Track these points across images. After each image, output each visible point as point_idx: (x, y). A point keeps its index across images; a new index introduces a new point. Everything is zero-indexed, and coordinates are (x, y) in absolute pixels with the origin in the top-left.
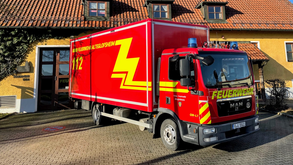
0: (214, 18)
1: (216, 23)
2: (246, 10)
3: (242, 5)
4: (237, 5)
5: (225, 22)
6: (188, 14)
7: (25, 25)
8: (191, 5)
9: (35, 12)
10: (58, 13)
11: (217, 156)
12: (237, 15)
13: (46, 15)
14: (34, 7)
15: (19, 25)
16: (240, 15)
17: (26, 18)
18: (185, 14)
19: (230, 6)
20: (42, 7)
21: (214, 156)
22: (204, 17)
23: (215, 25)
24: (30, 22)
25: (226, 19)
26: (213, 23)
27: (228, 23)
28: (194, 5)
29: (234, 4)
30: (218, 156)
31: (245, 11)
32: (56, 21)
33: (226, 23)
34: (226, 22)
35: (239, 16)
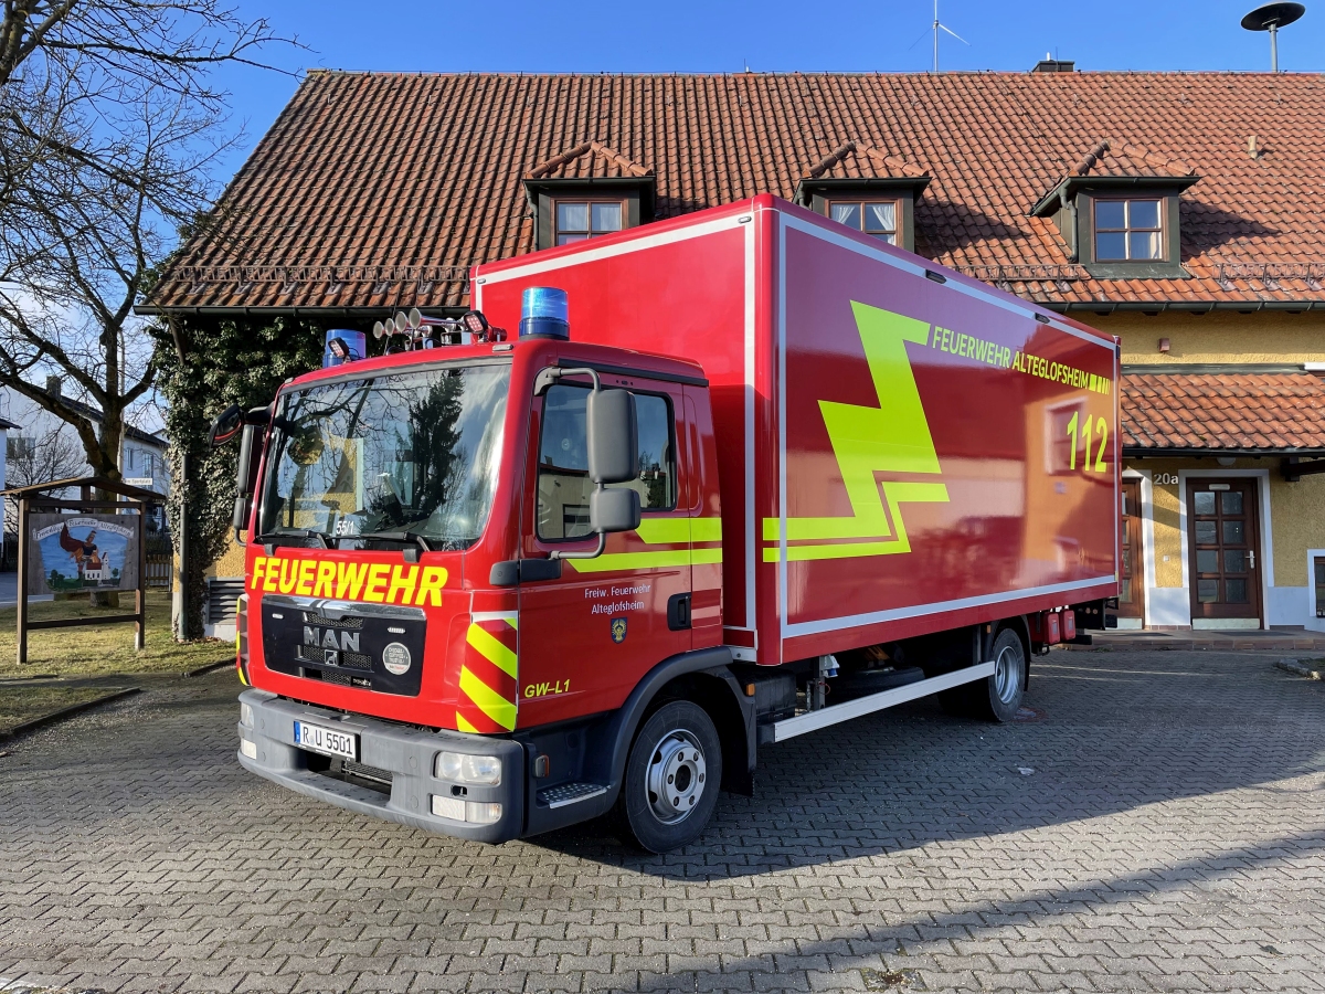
0: (1125, 256)
1: (1130, 277)
2: (1285, 216)
3: (1265, 192)
4: (1239, 196)
5: (1178, 272)
6: (994, 242)
7: (312, 303)
8: (1010, 201)
9: (352, 253)
10: (438, 254)
11: (1153, 921)
12: (1243, 239)
13: (391, 263)
14: (348, 233)
15: (289, 302)
16: (1256, 239)
17: (314, 274)
18: (981, 242)
19: (1205, 200)
20: (375, 233)
21: (1136, 921)
22: (1072, 253)
23: (1127, 289)
24: (329, 291)
25: (1185, 257)
26: (1115, 280)
27: (1193, 277)
28: (1023, 200)
29: (1223, 191)
30: (1158, 924)
31: (1283, 221)
32: (429, 286)
33: (1184, 279)
34: (1182, 274)
35: (1249, 245)
